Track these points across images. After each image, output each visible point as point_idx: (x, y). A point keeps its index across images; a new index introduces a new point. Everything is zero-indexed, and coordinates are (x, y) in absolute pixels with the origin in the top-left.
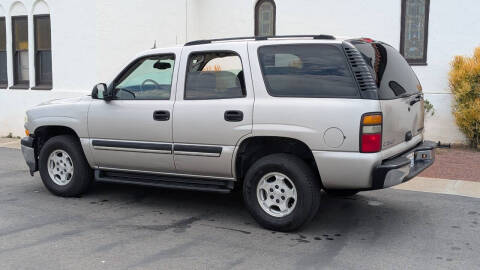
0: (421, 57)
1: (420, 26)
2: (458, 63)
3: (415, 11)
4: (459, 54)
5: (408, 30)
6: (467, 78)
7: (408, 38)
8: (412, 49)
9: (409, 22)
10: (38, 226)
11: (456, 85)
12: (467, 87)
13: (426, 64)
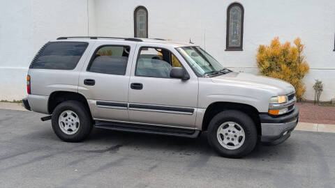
0: (239, 45)
1: (238, 26)
2: (262, 49)
3: (235, 17)
4: (262, 44)
5: (231, 28)
6: (267, 58)
7: (231, 34)
8: (234, 41)
9: (231, 24)
10: (24, 153)
11: (261, 63)
12: (267, 64)
13: (242, 50)
